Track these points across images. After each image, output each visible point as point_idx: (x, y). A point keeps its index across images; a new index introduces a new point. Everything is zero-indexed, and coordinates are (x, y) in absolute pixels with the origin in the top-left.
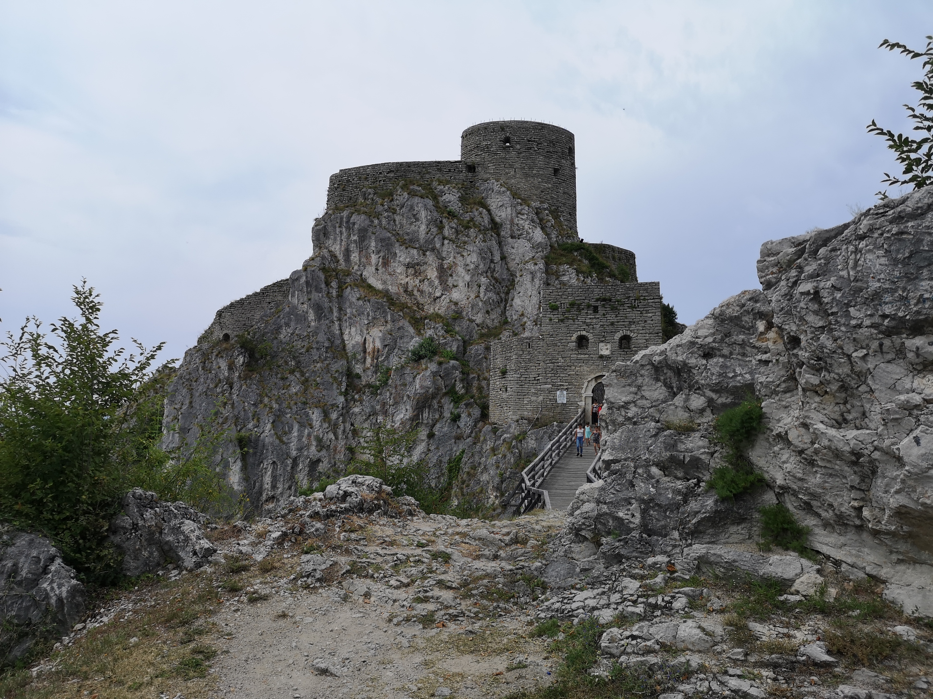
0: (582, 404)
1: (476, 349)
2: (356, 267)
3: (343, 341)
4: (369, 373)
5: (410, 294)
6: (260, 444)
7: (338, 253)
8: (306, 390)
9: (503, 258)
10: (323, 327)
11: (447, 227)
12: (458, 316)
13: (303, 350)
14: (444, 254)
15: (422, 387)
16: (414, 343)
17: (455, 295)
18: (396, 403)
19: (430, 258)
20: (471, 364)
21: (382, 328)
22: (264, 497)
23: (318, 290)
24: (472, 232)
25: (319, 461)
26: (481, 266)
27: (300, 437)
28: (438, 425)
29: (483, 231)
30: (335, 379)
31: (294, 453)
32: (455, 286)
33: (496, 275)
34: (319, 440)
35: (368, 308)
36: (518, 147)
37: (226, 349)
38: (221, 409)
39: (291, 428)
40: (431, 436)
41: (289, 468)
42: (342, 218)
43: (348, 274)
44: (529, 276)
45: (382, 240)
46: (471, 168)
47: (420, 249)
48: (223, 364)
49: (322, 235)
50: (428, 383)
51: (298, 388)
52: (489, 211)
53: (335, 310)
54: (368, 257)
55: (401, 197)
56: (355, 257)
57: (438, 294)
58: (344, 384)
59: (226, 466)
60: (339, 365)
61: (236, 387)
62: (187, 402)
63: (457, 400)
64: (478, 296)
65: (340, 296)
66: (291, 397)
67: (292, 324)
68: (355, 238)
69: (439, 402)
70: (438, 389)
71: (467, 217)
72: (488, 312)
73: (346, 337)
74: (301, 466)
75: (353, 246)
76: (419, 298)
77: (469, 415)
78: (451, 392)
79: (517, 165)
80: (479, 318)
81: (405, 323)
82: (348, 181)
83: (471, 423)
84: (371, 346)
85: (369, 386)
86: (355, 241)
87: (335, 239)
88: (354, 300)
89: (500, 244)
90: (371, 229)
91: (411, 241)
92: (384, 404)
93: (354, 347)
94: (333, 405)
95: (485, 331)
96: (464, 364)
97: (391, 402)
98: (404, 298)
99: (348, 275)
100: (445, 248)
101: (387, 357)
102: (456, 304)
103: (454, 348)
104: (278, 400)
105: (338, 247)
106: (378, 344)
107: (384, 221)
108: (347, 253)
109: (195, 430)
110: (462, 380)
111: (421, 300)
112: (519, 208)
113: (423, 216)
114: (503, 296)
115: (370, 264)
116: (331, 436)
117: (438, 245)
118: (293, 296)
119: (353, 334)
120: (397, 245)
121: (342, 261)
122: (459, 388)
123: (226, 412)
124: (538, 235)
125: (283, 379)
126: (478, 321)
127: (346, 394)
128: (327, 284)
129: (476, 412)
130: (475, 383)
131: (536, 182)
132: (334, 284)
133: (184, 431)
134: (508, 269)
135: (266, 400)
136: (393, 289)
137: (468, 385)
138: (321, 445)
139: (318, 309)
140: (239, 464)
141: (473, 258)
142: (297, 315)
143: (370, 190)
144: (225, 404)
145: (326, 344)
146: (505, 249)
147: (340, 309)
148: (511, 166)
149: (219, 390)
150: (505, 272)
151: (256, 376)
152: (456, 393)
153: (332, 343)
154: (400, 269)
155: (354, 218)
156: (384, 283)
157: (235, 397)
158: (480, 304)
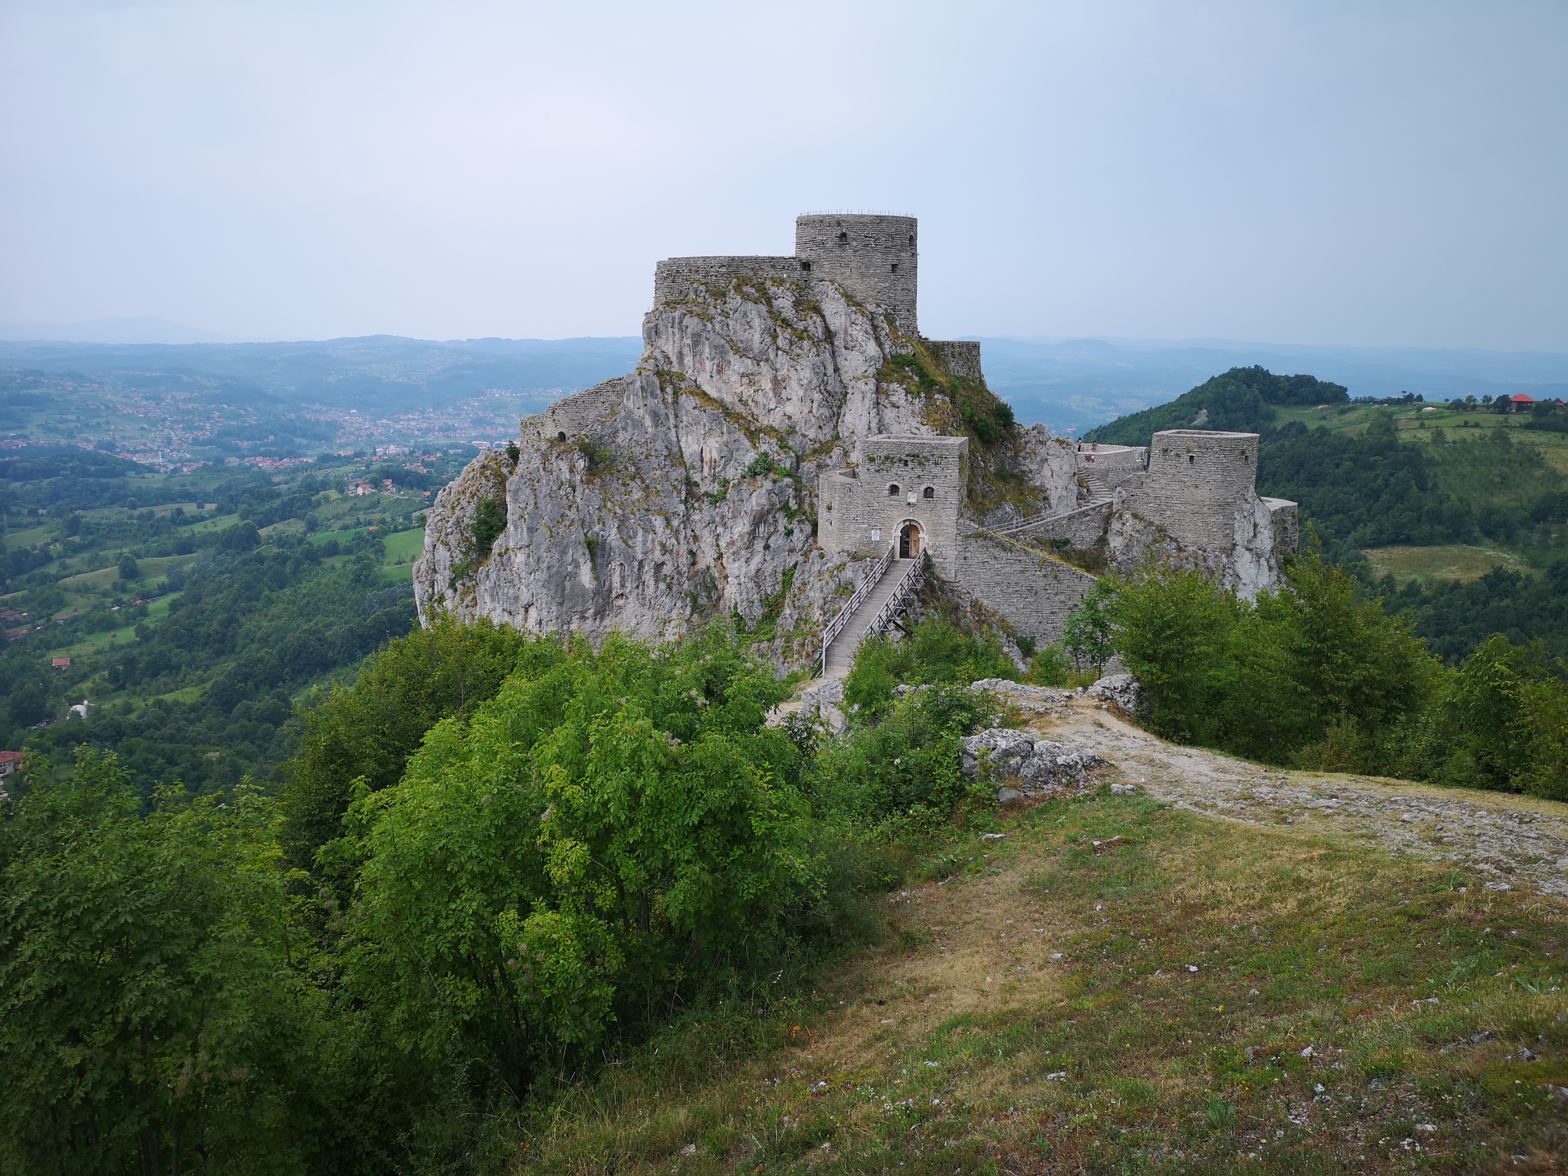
0: (892, 542)
1: (808, 466)
2: (690, 371)
3: (680, 448)
4: (707, 481)
5: (745, 404)
6: (607, 546)
7: (670, 355)
8: (647, 497)
9: (836, 370)
10: (661, 434)
11: (780, 337)
12: (792, 431)
13: (643, 457)
14: (778, 366)
15: (758, 504)
16: (750, 457)
17: (789, 409)
18: (734, 517)
19: (764, 367)
20: (804, 481)
21: (718, 439)
22: (614, 595)
23: (654, 396)
24: (806, 344)
25: (663, 563)
26: (815, 381)
27: (645, 542)
28: (773, 538)
29: (816, 343)
30: (675, 487)
31: (640, 557)
32: (789, 399)
33: (829, 388)
34: (663, 546)
35: (705, 418)
36: (855, 244)
37: (564, 451)
38: (567, 512)
39: (636, 533)
40: (767, 547)
41: (636, 570)
42: (674, 318)
43: (682, 377)
44: (860, 395)
45: (716, 347)
46: (806, 266)
47: (754, 358)
48: (564, 466)
49: (653, 333)
50: (764, 501)
51: (639, 494)
52: (823, 317)
53: (671, 417)
54: (702, 363)
55: (734, 301)
56: (688, 360)
57: (772, 406)
58: (684, 492)
59: (577, 566)
60: (678, 473)
61: (579, 490)
62: (532, 502)
63: (791, 515)
64: (811, 412)
65: (676, 402)
66: (633, 503)
67: (629, 429)
68: (689, 341)
69: (774, 517)
70: (773, 505)
71: (801, 326)
72: (820, 427)
73: (683, 445)
74: (646, 568)
75: (686, 350)
76: (754, 409)
77: (802, 531)
78: (785, 507)
79: (853, 265)
80: (812, 434)
81: (740, 435)
82: (678, 272)
83: (803, 538)
84: (708, 456)
85: (707, 494)
86: (689, 345)
87: (667, 339)
88: (690, 408)
89: (833, 354)
90: (704, 334)
91: (745, 349)
92: (723, 517)
93: (691, 455)
94: (674, 513)
95: (817, 446)
96: (797, 480)
97: (730, 516)
98: (739, 408)
99: (683, 380)
100: (779, 359)
101: (724, 468)
102: (790, 418)
103: (788, 466)
104: (622, 506)
105: (671, 348)
106: (715, 455)
107: (718, 327)
108: (681, 356)
109: (543, 530)
110: (795, 497)
111: (755, 411)
112: (853, 316)
113: (757, 324)
114: (835, 410)
115: (704, 370)
116: (674, 541)
117: (772, 356)
118: (628, 399)
119: (690, 442)
120: (731, 353)
121: (675, 363)
122: (793, 505)
123: (572, 514)
124: (872, 348)
125: (624, 485)
126: (810, 437)
127: (685, 502)
128: (662, 390)
129: (808, 528)
130: (807, 500)
131: (872, 282)
132: (669, 390)
133: (531, 530)
134: (841, 381)
135: (609, 504)
136: (728, 399)
137: (800, 502)
138: (665, 550)
139: (655, 416)
140: (589, 564)
141: (806, 374)
142: (633, 420)
143: (701, 288)
144: (570, 507)
145: (665, 453)
146: (838, 359)
147: (676, 416)
148: (847, 266)
149: (562, 493)
150: (838, 384)
151: (598, 481)
152: (790, 509)
153: (670, 450)
154: (735, 378)
155: (687, 321)
156: (720, 391)
157: (578, 500)
158: (813, 419)
